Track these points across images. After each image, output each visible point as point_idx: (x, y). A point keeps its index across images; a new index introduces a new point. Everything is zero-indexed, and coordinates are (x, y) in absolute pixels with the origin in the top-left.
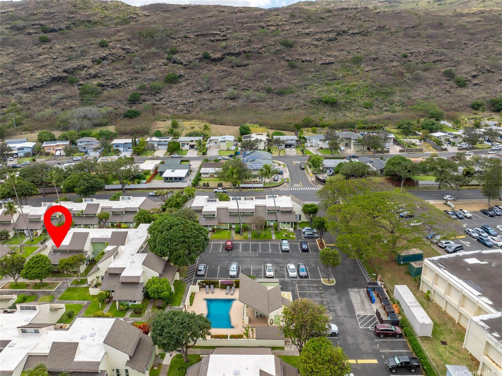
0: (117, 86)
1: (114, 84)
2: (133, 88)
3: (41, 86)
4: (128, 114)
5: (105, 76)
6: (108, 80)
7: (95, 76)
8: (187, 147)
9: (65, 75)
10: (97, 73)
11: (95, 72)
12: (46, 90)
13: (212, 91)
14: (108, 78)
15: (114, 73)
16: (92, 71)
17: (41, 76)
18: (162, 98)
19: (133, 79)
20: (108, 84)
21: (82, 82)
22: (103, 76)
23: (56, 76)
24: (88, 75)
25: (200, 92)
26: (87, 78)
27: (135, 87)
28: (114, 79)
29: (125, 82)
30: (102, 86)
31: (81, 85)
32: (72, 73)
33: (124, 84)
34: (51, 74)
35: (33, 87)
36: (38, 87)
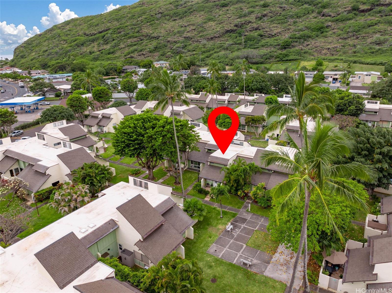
0: (273, 36)
1: (270, 34)
2: (286, 37)
3: (219, 36)
4: (279, 56)
5: (264, 28)
6: (267, 31)
7: (256, 29)
8: (330, 79)
9: (235, 28)
10: (259, 26)
11: (257, 26)
12: (221, 39)
13: (357, 38)
14: (267, 30)
15: (271, 26)
16: (255, 25)
17: (219, 30)
18: (309, 45)
19: (286, 30)
20: (266, 34)
21: (247, 34)
22: (263, 28)
23: (229, 29)
24: (252, 28)
25: (345, 39)
26: (250, 31)
27: (287, 35)
28: (271, 30)
29: (280, 33)
30: (261, 36)
31: (245, 35)
32: (240, 27)
33: (278, 34)
34: (226, 28)
35: (213, 37)
36: (216, 37)
